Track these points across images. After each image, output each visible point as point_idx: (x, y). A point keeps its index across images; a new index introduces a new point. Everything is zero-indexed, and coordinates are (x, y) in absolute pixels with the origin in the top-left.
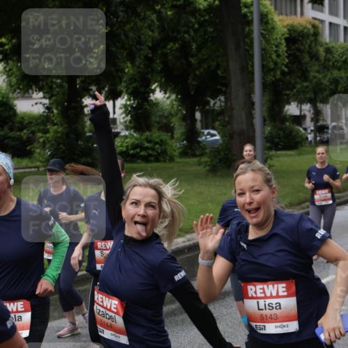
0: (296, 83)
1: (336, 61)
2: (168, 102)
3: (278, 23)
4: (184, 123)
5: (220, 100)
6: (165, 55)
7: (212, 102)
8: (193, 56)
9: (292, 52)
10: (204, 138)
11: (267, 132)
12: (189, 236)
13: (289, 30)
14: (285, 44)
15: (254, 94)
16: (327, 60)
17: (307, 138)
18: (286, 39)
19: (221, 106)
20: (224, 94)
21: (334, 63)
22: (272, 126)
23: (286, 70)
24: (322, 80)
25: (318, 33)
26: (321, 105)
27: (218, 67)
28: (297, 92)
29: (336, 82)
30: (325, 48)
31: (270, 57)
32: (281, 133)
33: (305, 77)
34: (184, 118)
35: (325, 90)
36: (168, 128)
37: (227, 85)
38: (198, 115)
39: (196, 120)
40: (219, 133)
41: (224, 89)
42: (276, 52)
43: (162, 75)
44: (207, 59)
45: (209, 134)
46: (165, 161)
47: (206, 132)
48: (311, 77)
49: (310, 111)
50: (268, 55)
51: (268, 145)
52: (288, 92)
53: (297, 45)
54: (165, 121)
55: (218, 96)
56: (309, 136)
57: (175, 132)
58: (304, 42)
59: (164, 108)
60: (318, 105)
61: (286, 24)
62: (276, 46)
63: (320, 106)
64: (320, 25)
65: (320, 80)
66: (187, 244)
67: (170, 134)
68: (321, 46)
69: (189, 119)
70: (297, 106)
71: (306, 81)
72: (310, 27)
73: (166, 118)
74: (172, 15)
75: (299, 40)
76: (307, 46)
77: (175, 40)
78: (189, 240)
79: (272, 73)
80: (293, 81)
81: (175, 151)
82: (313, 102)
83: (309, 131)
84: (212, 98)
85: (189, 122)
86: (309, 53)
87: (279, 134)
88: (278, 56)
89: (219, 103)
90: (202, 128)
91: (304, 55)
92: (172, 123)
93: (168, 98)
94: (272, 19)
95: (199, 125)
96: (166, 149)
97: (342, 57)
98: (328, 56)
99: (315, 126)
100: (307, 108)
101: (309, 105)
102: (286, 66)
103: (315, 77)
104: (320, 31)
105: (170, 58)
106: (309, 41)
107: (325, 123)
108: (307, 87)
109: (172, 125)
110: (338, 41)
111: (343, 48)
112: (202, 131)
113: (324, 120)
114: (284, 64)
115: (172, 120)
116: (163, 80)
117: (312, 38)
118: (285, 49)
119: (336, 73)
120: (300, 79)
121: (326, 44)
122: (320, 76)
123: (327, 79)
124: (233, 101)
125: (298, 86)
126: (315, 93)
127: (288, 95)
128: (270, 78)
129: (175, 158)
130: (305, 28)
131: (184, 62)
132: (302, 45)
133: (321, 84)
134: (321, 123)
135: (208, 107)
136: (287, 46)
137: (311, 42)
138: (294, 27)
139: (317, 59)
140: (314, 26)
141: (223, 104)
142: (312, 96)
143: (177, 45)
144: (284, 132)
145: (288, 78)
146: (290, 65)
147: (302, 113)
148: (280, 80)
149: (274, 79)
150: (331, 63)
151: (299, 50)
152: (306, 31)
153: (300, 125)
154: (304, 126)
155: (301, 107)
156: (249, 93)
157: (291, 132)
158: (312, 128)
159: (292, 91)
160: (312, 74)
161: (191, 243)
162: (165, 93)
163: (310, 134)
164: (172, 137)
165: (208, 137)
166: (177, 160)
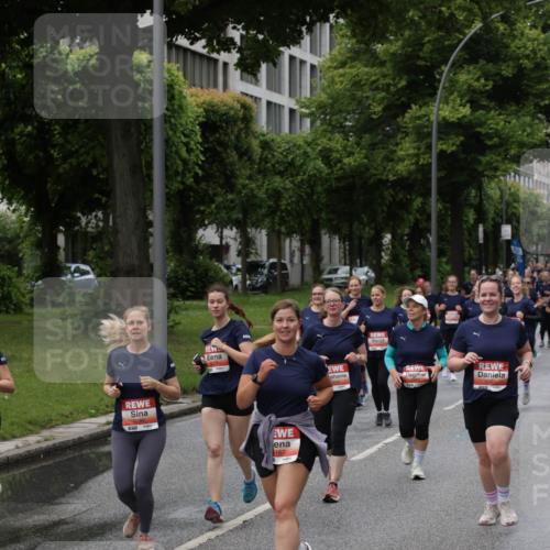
0: (215, 195)
1: (278, 162)
2: (14, 217)
3: (190, 99)
4: (38, 252)
5: (96, 216)
6: (11, 143)
7: (84, 220)
8: (54, 146)
9: (210, 145)
10: (69, 276)
11: (169, 270)
12: (46, 433)
13: (206, 111)
14: (199, 134)
15: (151, 209)
16: (264, 160)
17: (231, 282)
18: (202, 125)
19: (97, 226)
20: (104, 208)
21: (273, 166)
22: (178, 260)
23: (200, 172)
24: (256, 192)
25: (251, 117)
26: (254, 230)
27: (94, 164)
28: (216, 208)
29: (276, 195)
30: (261, 142)
31: (177, 153)
32: (191, 271)
33: (229, 185)
34: (39, 245)
35: (260, 207)
36: (14, 260)
37: (108, 194)
38: (61, 240)
39: (59, 248)
40: (93, 270)
41: (104, 199)
42: (187, 144)
43: (6, 174)
44: (77, 151)
45: (77, 270)
46: (7, 312)
47: (73, 266)
48: (240, 187)
49: (235, 239)
50: (174, 149)
51: (172, 290)
52: (202, 208)
53: (217, 135)
54: (7, 247)
55: (94, 211)
56: (234, 278)
57: (25, 265)
58: (229, 131)
59: (8, 227)
60: (249, 230)
61: (201, 100)
62: (185, 136)
63: (252, 231)
64: (254, 106)
65: (252, 190)
66: (44, 445)
67: (16, 268)
68: (256, 138)
69: (47, 245)
70: (217, 231)
71: (232, 192)
72: (239, 106)
73: (10, 241)
74: (22, 79)
75: (222, 128)
76: (233, 137)
77: (27, 119)
78: (46, 440)
79: (179, 179)
80: (211, 192)
81: (24, 296)
82: (241, 226)
83: (234, 271)
84: (84, 214)
85: (46, 250)
86: (237, 148)
87: (187, 275)
88: (189, 151)
89: (94, 221)
90: (67, 261)
91: (229, 151)
92: (20, 251)
93: (14, 211)
94: (181, 92)
95: (62, 256)
96: (9, 293)
97: (286, 157)
98: (266, 152)
99: (244, 263)
100: (231, 234)
101: (235, 230)
102: (201, 167)
103: (244, 186)
104: (253, 114)
105: (19, 147)
106: (236, 130)
107: (259, 259)
108: (232, 201)
109: (20, 255)
110: (280, 131)
111: (288, 143)
112: (68, 265)
113: (257, 253)
114: (198, 164)
115: (20, 247)
116: (7, 182)
117: (242, 126)
118: (200, 140)
119: (277, 181)
120: (222, 188)
121: (264, 135)
122: (254, 185)
123: (264, 190)
124: (118, 220)
125: (219, 199)
126: (245, 212)
127: (203, 212)
128: (176, 186)
129: (24, 307)
130: (232, 108)
131: (41, 154)
132: (226, 134)
133: (254, 196)
134: (252, 258)
135: (76, 228)
136: (203, 135)
137: (241, 130)
138: (213, 106)
139: (250, 159)
140: (244, 106)
141: (101, 224)
142: (240, 216)
143: (30, 128)
144: (195, 271)
145: (203, 185)
146: (207, 166)
147: (224, 242)
148: (190, 188)
149: (181, 187)
150: (269, 165)
151: (221, 143)
152: (232, 112)
153: (220, 260)
154: (226, 262)
155: (222, 233)
156: (144, 207)
157: (206, 271)
158: (240, 266)
159: (209, 207)
160: (242, 181)
161: (50, 443)
162: (10, 203)
163: (236, 274)
164: (20, 274)
165: (76, 275)
166: (27, 310)
